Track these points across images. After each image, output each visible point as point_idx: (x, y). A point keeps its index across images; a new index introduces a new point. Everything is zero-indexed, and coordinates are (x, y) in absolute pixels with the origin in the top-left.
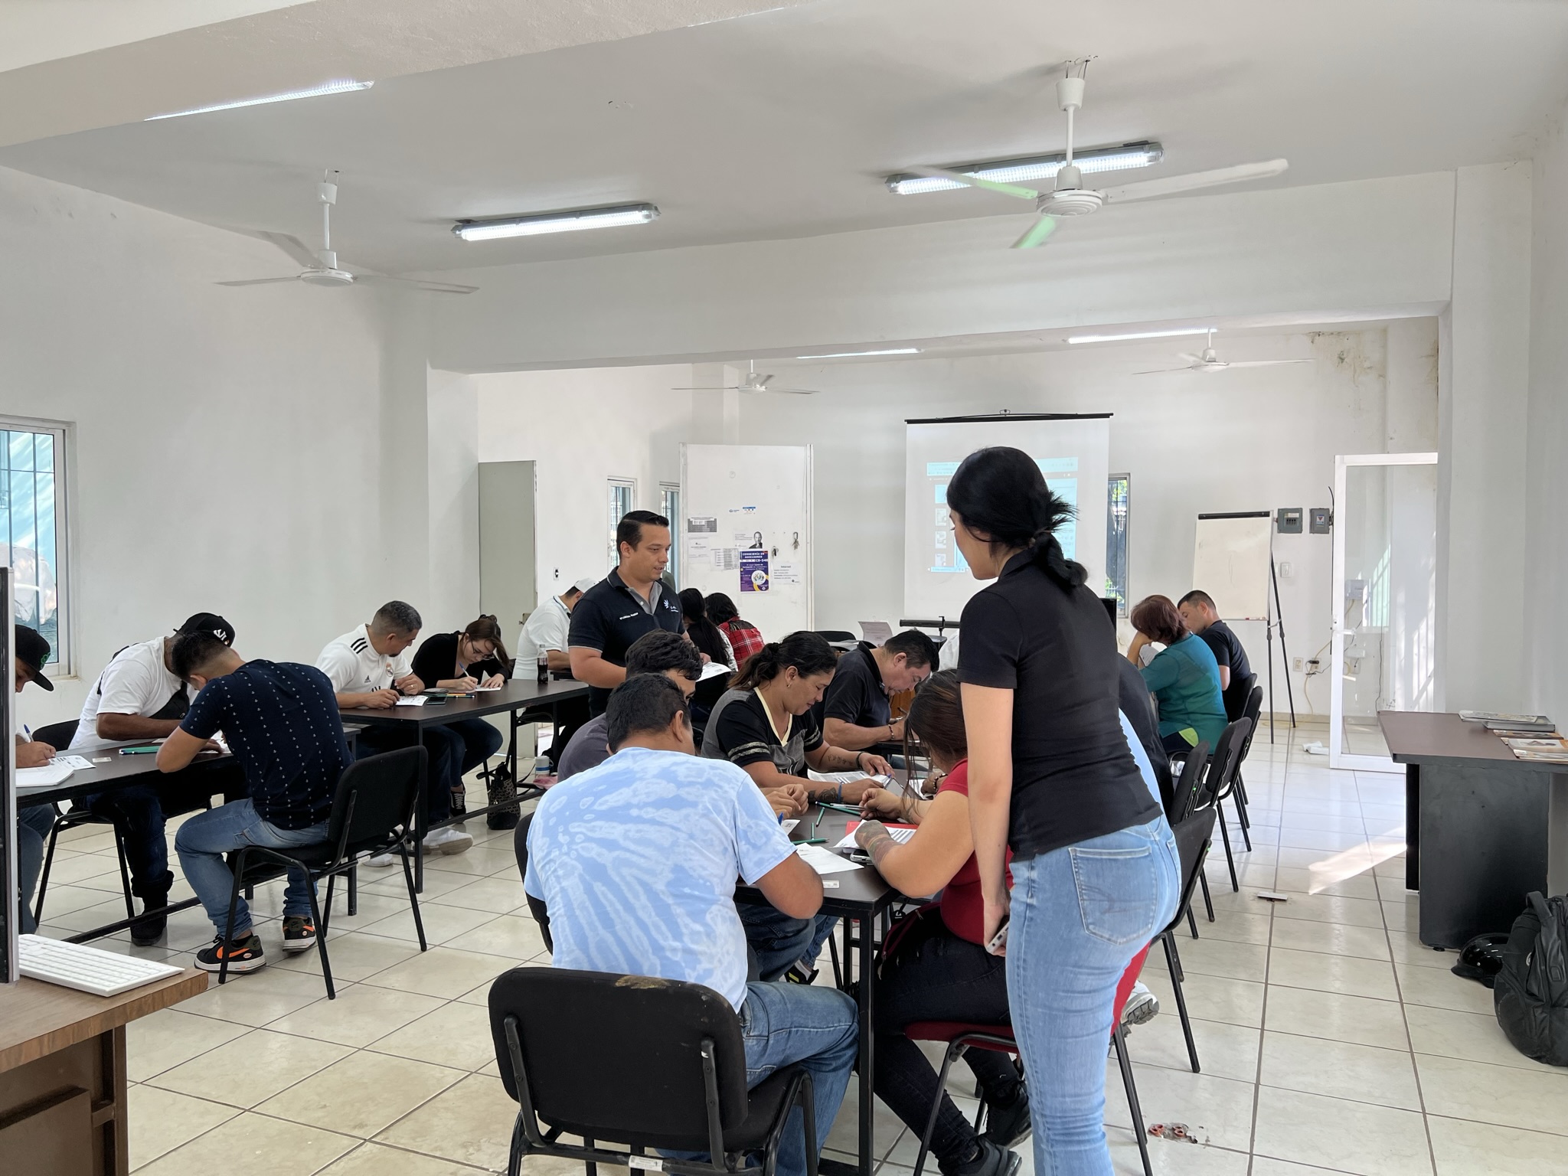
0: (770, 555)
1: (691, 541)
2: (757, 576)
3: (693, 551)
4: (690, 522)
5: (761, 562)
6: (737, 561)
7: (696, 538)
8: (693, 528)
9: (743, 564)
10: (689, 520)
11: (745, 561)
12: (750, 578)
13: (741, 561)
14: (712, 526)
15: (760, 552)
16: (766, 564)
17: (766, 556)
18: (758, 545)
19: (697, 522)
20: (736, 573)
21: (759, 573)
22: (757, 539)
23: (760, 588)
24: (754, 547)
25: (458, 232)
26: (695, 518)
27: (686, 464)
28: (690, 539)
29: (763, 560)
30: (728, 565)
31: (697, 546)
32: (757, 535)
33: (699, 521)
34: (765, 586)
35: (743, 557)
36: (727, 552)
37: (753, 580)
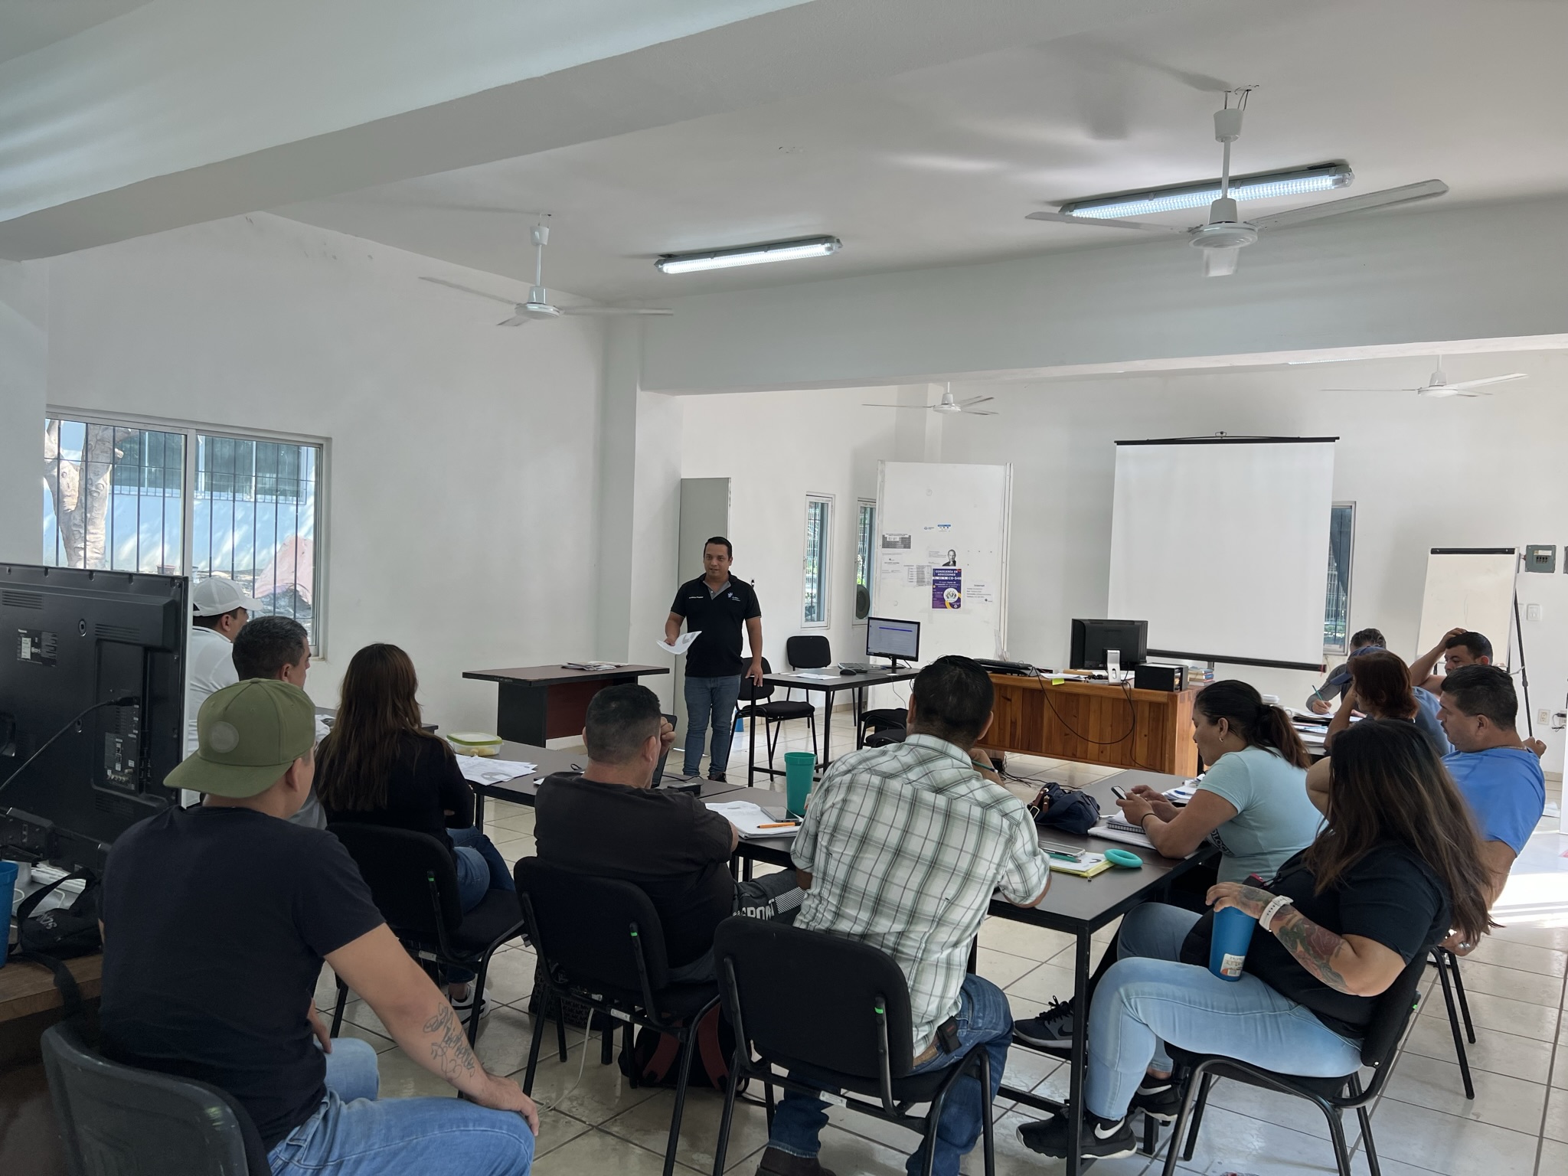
1: (885, 556)
2: (950, 594)
3: (886, 567)
5: (954, 580)
6: (929, 577)
7: (890, 554)
10: (883, 536)
11: (937, 578)
12: (943, 595)
13: (933, 578)
14: (906, 543)
15: (953, 570)
16: (959, 582)
18: (952, 563)
19: (891, 539)
20: (928, 590)
21: (951, 590)
22: (951, 557)
23: (952, 605)
24: (947, 564)
25: (660, 266)
26: (890, 535)
27: (883, 481)
28: (883, 554)
29: (956, 578)
31: (890, 562)
32: (951, 553)
33: (893, 537)
34: (957, 604)
35: (935, 575)
36: (920, 570)
37: (945, 597)
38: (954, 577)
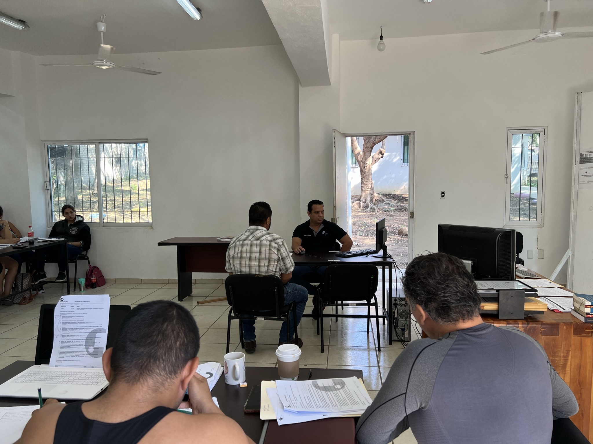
1: (582, 170)
3: (582, 179)
4: (581, 155)
7: (586, 168)
8: (584, 160)
10: (581, 154)
19: (586, 155)
26: (586, 152)
27: (580, 109)
28: (581, 169)
31: (587, 175)
33: (589, 154)
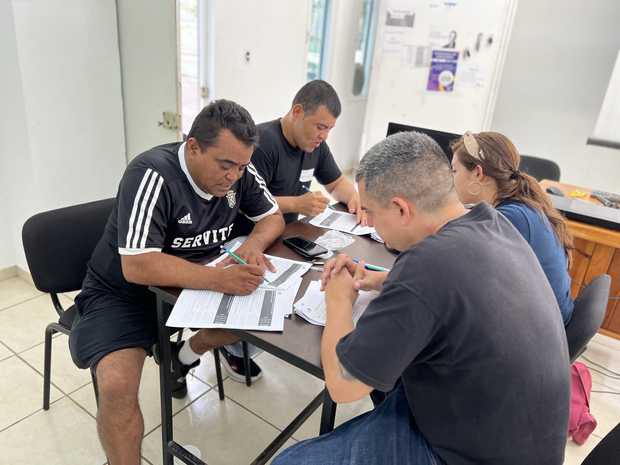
0: (461, 57)
1: (388, 35)
2: (445, 77)
3: (388, 46)
4: (389, 15)
5: (451, 63)
6: (427, 58)
7: (393, 33)
8: (391, 22)
9: (433, 64)
10: (388, 13)
11: (435, 60)
12: (437, 78)
13: (431, 60)
14: (409, 21)
15: (452, 53)
16: (455, 65)
17: (456, 58)
18: (451, 45)
19: (394, 16)
20: (424, 73)
21: (446, 73)
22: (452, 39)
23: (445, 88)
24: (447, 46)
26: (395, 11)
28: (386, 32)
29: (454, 61)
30: (419, 63)
31: (393, 41)
32: (453, 35)
33: (398, 14)
34: (450, 88)
35: (434, 56)
36: (420, 50)
37: (440, 79)
38: (451, 59)
